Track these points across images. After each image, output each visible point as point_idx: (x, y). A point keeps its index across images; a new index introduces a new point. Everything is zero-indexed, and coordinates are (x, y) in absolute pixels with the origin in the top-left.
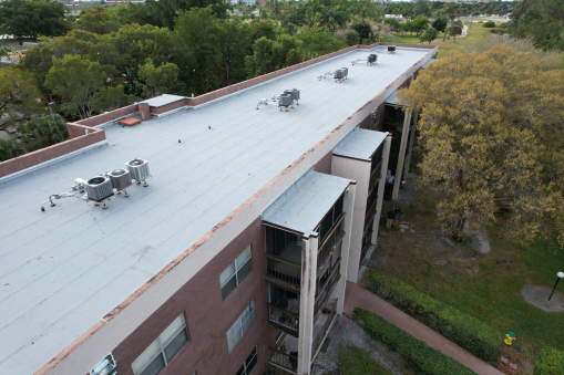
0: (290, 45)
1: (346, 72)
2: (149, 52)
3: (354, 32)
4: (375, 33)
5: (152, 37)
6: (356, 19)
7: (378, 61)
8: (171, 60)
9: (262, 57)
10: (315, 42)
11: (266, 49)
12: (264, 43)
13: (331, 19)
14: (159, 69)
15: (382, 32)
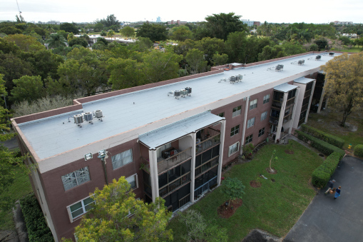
0: (279, 49)
1: (304, 61)
2: (216, 49)
3: (315, 45)
4: (329, 46)
5: (217, 43)
6: (319, 38)
7: (321, 59)
8: (224, 53)
9: (266, 54)
10: (291, 49)
11: (268, 51)
12: (268, 48)
13: (302, 37)
14: (221, 56)
15: (335, 46)
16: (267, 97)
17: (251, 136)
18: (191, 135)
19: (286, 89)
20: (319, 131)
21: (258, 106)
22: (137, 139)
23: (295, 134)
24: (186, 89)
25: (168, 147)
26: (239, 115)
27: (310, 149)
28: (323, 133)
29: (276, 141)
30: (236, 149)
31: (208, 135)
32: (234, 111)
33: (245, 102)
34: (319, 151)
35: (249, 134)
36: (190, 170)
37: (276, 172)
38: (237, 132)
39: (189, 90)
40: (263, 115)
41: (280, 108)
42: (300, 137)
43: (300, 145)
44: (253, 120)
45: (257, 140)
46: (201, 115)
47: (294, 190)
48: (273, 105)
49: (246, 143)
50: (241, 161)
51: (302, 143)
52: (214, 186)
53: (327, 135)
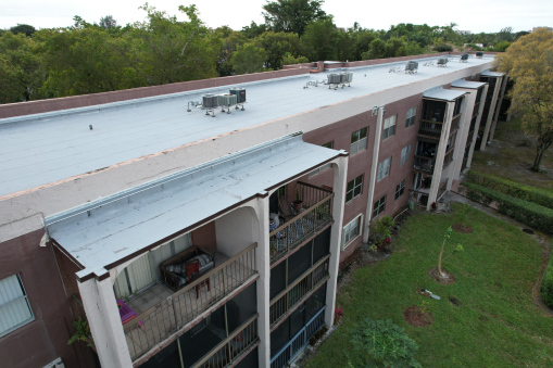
5: (287, 39)
7: (470, 60)
9: (375, 53)
11: (379, 47)
16: (411, 113)
17: (383, 199)
18: (251, 204)
19: (451, 95)
20: (507, 182)
21: (397, 131)
22: (39, 234)
23: (460, 190)
24: (232, 92)
25: (181, 245)
26: (363, 150)
27: (500, 218)
28: (516, 185)
29: (429, 207)
30: (356, 231)
31: (298, 202)
32: (354, 139)
33: (376, 118)
34: (520, 221)
35: (380, 195)
36: (254, 311)
37: (453, 278)
38: (358, 191)
39: (241, 97)
40: (404, 152)
41: (439, 135)
42: (472, 196)
43: (477, 212)
44: (386, 162)
45: (394, 206)
46: (277, 145)
47: (511, 324)
48: (420, 132)
49: (374, 214)
50: (370, 258)
51: (477, 207)
52: (318, 336)
53: (525, 188)
